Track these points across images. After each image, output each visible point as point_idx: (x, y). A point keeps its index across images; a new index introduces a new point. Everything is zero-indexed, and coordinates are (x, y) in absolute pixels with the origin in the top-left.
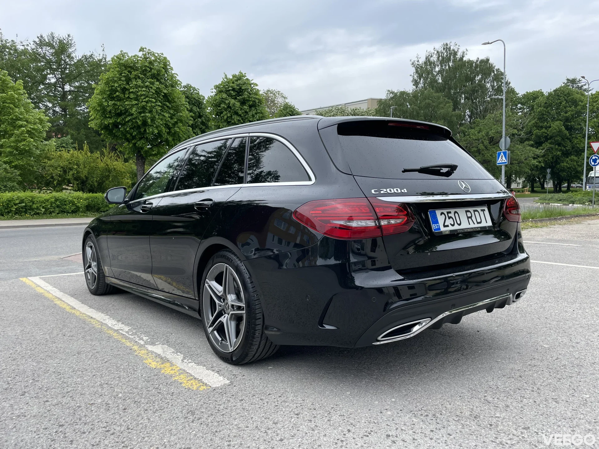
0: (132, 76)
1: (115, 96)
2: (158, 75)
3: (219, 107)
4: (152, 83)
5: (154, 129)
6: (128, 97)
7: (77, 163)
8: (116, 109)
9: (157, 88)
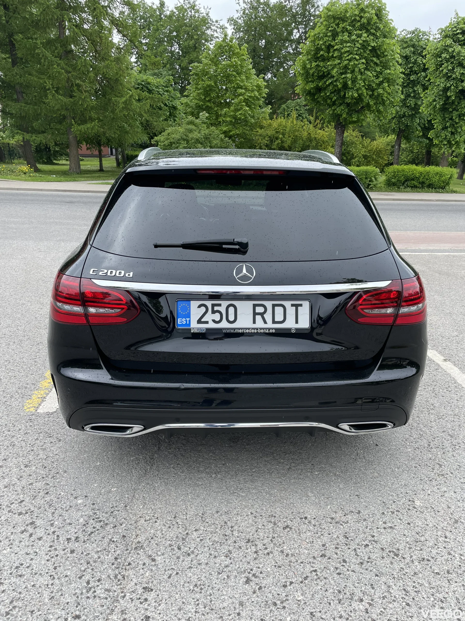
0: (339, 30)
1: (319, 55)
2: (369, 23)
3: (440, 57)
4: (359, 36)
5: (354, 92)
6: (332, 56)
7: (283, 132)
8: (319, 71)
9: (364, 41)
